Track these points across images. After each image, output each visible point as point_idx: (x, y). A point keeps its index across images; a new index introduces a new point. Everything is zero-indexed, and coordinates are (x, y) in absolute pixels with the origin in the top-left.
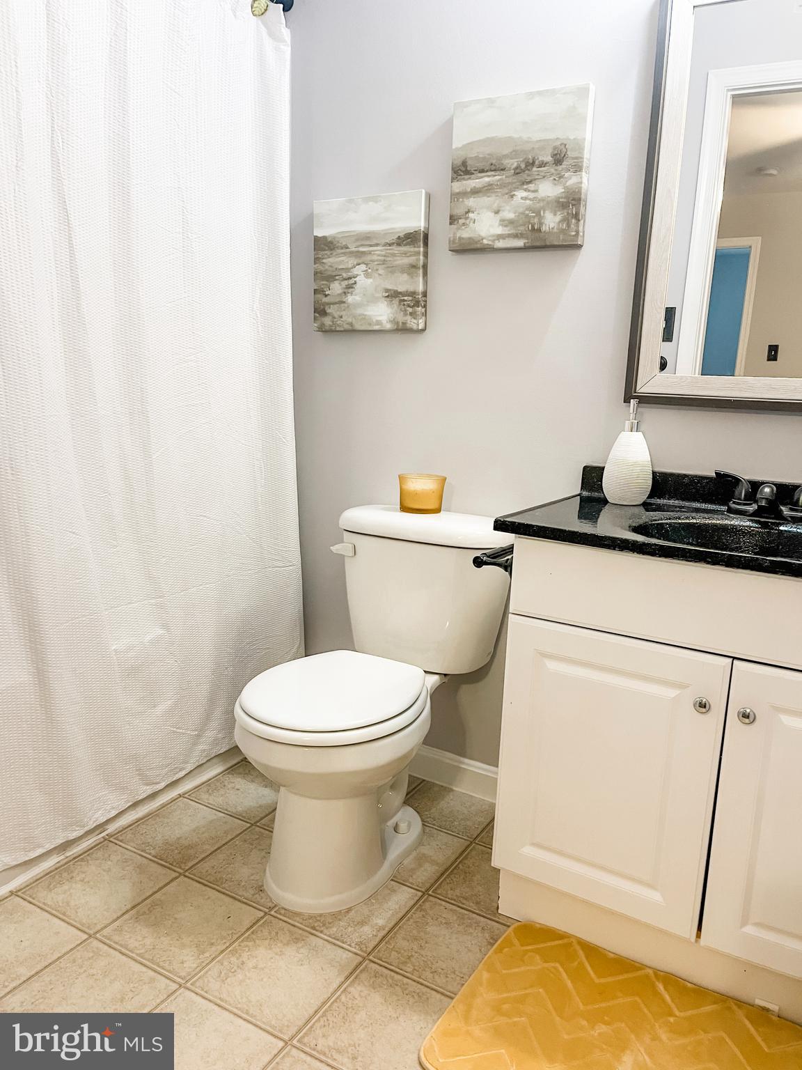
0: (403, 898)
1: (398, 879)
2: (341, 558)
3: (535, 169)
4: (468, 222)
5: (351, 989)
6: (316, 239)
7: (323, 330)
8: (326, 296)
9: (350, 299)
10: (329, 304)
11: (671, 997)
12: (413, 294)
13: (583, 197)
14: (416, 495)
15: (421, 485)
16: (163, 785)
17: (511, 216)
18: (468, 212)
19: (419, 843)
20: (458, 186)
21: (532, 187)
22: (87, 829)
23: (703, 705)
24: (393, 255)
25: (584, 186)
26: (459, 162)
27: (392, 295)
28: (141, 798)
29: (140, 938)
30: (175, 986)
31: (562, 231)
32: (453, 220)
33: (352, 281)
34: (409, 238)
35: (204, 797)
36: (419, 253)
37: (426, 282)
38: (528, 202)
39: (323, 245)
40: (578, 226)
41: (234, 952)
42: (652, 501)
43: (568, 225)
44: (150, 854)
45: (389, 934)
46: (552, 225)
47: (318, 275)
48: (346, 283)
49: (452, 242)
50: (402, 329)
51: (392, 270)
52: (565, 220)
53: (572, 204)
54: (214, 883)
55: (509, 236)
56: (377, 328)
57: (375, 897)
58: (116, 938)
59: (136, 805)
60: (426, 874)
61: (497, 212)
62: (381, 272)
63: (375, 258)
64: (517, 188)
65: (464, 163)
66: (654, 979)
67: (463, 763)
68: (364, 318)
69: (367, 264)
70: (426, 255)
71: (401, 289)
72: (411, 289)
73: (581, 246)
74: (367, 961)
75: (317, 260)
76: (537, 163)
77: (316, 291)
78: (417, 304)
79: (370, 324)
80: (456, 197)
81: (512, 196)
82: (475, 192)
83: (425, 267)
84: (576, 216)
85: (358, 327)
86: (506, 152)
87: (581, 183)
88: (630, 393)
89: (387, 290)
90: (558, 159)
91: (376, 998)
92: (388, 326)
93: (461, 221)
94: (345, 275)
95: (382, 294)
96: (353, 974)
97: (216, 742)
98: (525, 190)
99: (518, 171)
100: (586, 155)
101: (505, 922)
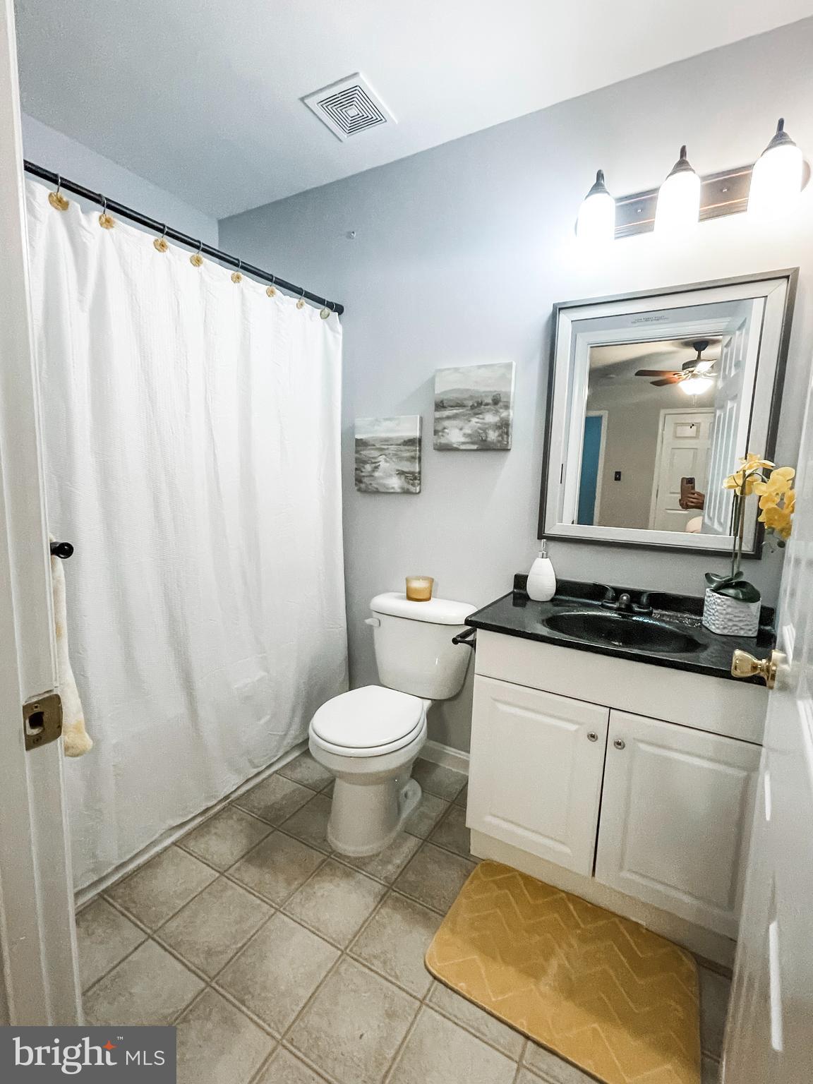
0: (411, 843)
1: (408, 831)
2: (371, 628)
3: (483, 407)
4: (444, 434)
5: (382, 911)
6: (357, 440)
7: (359, 490)
8: (362, 472)
9: (376, 474)
10: (364, 476)
11: (578, 914)
12: (413, 473)
13: (510, 422)
14: (416, 590)
15: (418, 585)
16: (264, 767)
17: (469, 431)
18: (445, 428)
19: (421, 803)
20: (438, 414)
21: (481, 416)
22: (219, 799)
23: (593, 736)
24: (401, 451)
25: (511, 417)
26: (438, 400)
27: (401, 473)
28: (250, 777)
29: (251, 874)
30: (273, 911)
31: (499, 441)
32: (436, 432)
33: (377, 465)
34: (410, 442)
35: (289, 773)
36: (415, 451)
37: (420, 467)
38: (479, 424)
39: (361, 444)
40: (508, 438)
41: (309, 885)
42: (557, 597)
43: (503, 438)
44: (256, 814)
45: (404, 870)
46: (493, 438)
47: (358, 461)
48: (374, 465)
49: (435, 445)
50: (406, 492)
51: (401, 459)
52: (500, 435)
53: (504, 427)
54: (296, 835)
55: (468, 443)
56: (392, 491)
57: (395, 846)
58: (237, 876)
59: (248, 781)
60: (424, 827)
61: (461, 429)
62: (394, 460)
63: (391, 452)
64: (472, 417)
65: (442, 402)
66: (566, 900)
67: (447, 750)
68: (384, 486)
69: (386, 455)
70: (420, 451)
71: (406, 470)
72: (412, 470)
73: (510, 450)
74: (391, 891)
75: (357, 452)
76: (483, 403)
77: (356, 469)
78: (415, 479)
79: (387, 489)
80: (438, 420)
81: (469, 421)
82: (448, 418)
83: (420, 459)
84: (507, 434)
85: (382, 489)
86: (466, 396)
87: (509, 415)
88: (541, 535)
89: (398, 470)
90: (496, 401)
91: (398, 917)
92: (399, 490)
93: (440, 434)
94: (373, 461)
95: (394, 473)
96: (382, 899)
97: (296, 738)
98: (478, 418)
99: (473, 407)
100: (512, 400)
101: (475, 861)
